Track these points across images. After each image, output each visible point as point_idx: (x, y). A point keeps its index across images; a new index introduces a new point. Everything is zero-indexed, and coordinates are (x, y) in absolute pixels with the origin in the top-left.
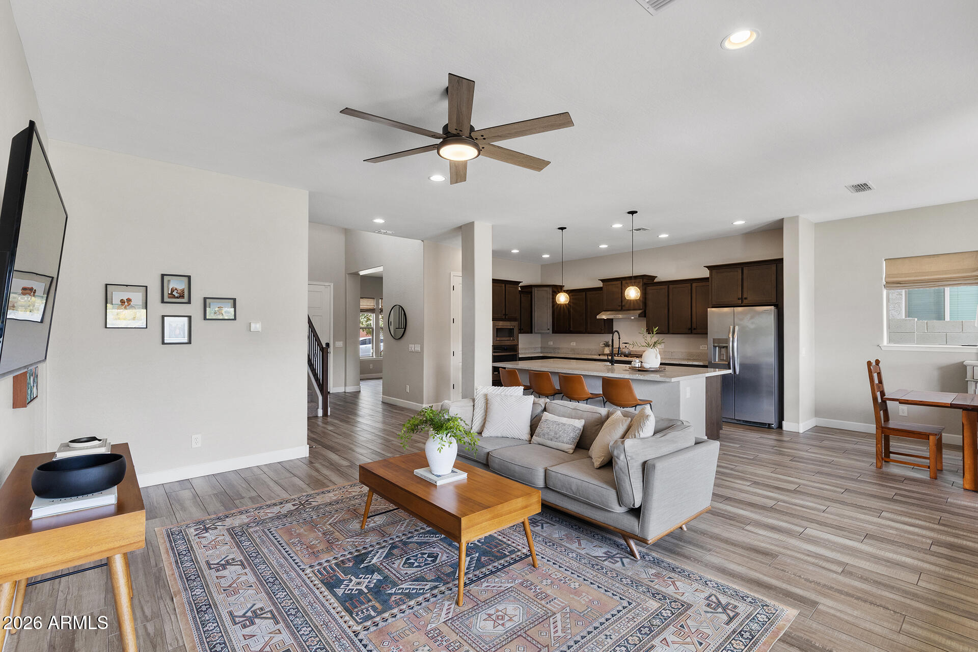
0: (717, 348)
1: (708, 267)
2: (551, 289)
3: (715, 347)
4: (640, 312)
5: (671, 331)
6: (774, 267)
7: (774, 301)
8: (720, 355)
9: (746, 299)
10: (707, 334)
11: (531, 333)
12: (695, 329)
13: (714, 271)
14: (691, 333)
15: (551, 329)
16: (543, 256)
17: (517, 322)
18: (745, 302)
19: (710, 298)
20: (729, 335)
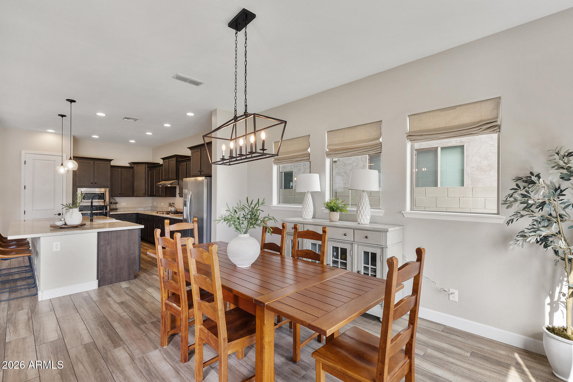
1: (189, 148)
9: (202, 171)
11: (133, 196)
13: (193, 152)
15: (146, 194)
17: (107, 189)
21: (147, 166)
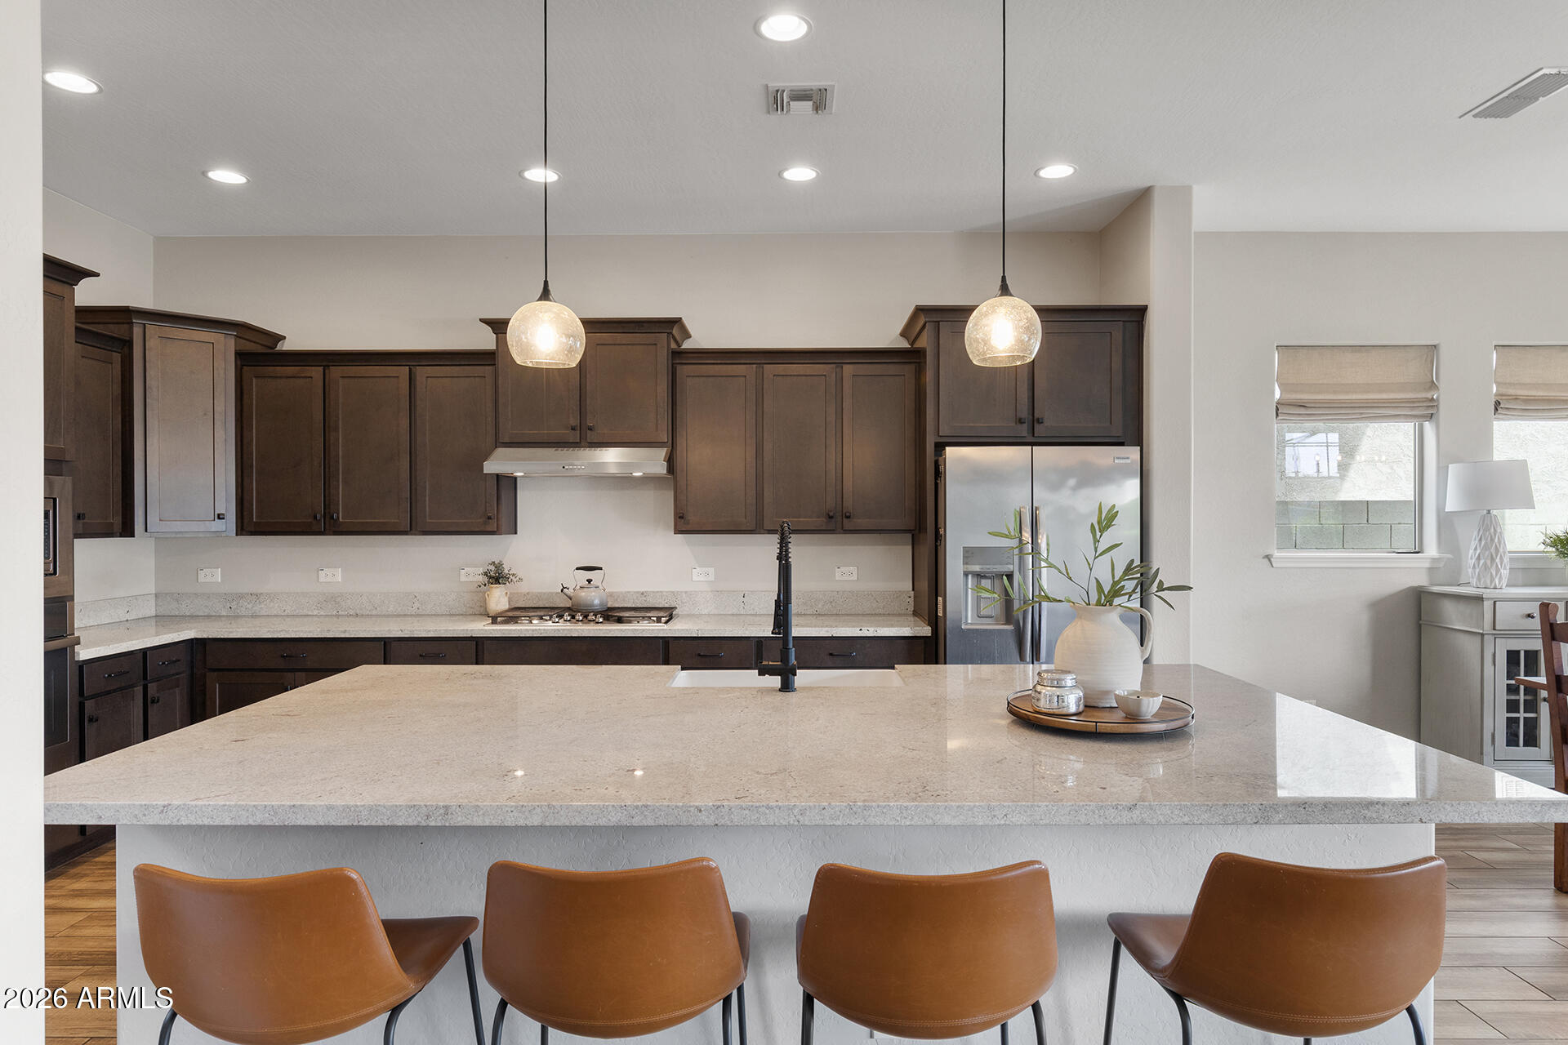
3: (966, 575)
5: (766, 524)
6: (1117, 332)
7: (1116, 431)
8: (978, 603)
9: (1040, 421)
11: (127, 531)
12: (848, 516)
14: (837, 530)
15: (230, 517)
17: (68, 481)
18: (1039, 430)
19: (931, 414)
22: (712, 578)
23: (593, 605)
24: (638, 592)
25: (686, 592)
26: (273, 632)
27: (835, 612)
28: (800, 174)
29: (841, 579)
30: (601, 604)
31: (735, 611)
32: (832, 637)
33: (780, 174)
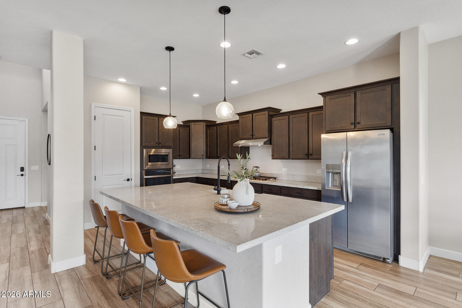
0: (330, 173)
1: (322, 94)
2: (205, 124)
3: (328, 172)
4: (266, 140)
5: (291, 157)
6: (388, 88)
7: (389, 124)
8: (333, 181)
9: (359, 123)
10: (321, 159)
11: (190, 158)
12: (311, 155)
13: (328, 98)
14: (308, 158)
15: (205, 155)
16: (161, 89)
17: (171, 150)
18: (358, 126)
19: (324, 124)
20: (342, 160)
21: (206, 124)
22: (286, 171)
23: (256, 175)
24: (271, 173)
25: (280, 174)
26: (206, 177)
27: (316, 182)
28: (281, 66)
29: (318, 173)
30: (258, 175)
31: (291, 180)
32: (297, 188)
33: (276, 67)
